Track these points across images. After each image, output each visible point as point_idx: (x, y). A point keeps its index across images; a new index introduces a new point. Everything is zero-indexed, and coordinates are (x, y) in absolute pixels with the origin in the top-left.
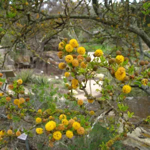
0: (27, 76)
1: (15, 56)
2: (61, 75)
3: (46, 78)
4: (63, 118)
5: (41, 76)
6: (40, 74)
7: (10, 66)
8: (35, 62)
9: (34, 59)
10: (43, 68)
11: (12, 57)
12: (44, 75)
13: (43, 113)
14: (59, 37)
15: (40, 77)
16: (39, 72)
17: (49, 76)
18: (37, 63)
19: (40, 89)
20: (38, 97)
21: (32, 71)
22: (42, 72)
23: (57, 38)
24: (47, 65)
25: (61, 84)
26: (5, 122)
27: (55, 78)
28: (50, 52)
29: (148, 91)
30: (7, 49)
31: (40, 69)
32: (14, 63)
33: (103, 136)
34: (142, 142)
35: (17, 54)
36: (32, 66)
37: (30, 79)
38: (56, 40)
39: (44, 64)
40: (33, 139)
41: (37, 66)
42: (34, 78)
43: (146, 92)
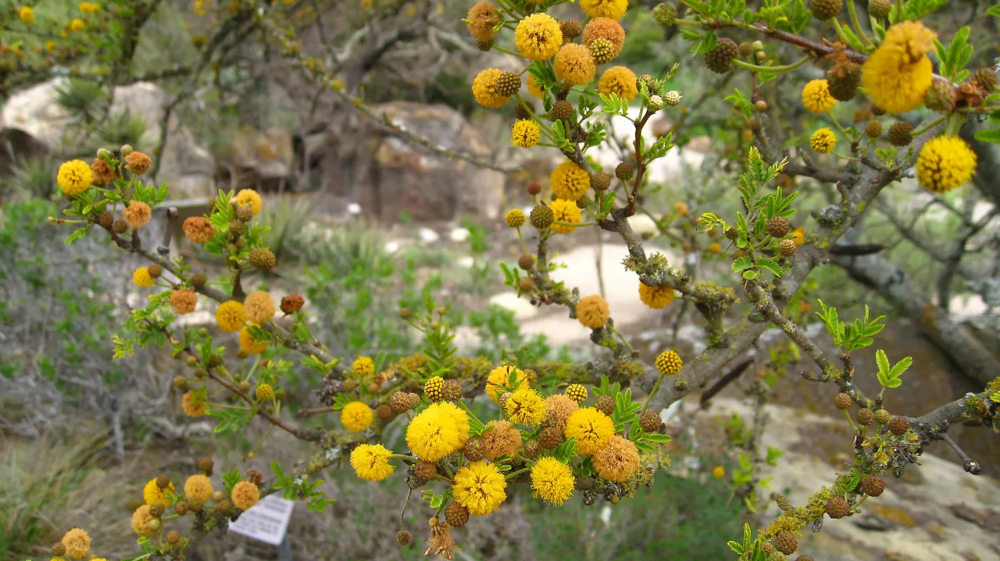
0: (280, 229)
1: (214, 131)
2: (451, 225)
3: (377, 242)
4: (512, 385)
5: (348, 228)
6: (345, 218)
7: (190, 183)
8: (315, 163)
9: (313, 143)
10: (358, 191)
11: (199, 138)
12: (362, 223)
13: (379, 380)
14: (432, 31)
15: (343, 236)
16: (338, 210)
17: (389, 227)
18: (325, 163)
19: (348, 288)
20: (337, 330)
21: (302, 204)
22: (354, 208)
23: (425, 36)
24: (376, 173)
25: (449, 266)
26: (174, 457)
27: (418, 238)
28: (390, 109)
29: (897, 290)
30: (173, 82)
31: (340, 194)
32: (210, 168)
33: (675, 517)
34: (872, 550)
35: (224, 124)
36: (304, 180)
37: (297, 244)
38: (423, 49)
39: (362, 171)
40: (321, 538)
41: (325, 182)
42: (315, 239)
43: (890, 298)
